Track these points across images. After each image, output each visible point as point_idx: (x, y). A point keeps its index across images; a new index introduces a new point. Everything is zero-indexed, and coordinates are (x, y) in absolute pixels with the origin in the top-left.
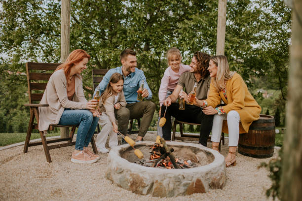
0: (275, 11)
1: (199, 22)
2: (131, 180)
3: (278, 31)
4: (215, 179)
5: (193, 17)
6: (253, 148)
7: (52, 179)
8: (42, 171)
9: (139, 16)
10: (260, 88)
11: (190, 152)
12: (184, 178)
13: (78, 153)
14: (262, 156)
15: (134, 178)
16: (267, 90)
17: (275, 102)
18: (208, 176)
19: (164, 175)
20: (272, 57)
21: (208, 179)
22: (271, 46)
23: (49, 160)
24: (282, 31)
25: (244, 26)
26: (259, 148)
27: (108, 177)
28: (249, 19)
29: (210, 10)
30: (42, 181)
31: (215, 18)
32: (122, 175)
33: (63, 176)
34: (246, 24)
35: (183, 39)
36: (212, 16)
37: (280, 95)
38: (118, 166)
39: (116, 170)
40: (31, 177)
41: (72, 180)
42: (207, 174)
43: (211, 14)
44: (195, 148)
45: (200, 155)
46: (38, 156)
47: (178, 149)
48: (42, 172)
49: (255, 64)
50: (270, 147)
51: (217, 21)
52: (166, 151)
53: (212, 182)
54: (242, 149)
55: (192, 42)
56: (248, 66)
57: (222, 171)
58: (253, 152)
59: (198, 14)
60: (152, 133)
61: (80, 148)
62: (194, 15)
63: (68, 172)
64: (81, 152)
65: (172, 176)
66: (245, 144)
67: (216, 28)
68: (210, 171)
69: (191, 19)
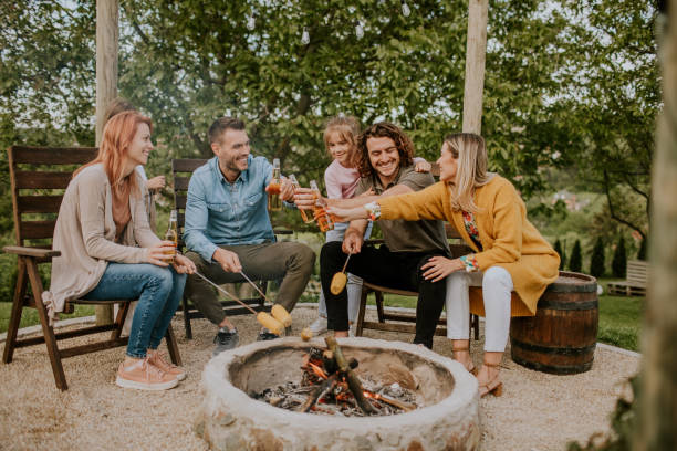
0: (596, 21)
1: (424, 47)
2: (253, 444)
3: (603, 66)
4: (454, 439)
5: (412, 33)
6: (546, 351)
7: (64, 435)
8: (43, 412)
9: (285, 31)
10: (562, 188)
11: (398, 364)
12: (380, 440)
13: (133, 364)
14: (564, 370)
15: (259, 441)
16: (576, 193)
17: (593, 220)
18: (439, 433)
19: (332, 434)
20: (590, 127)
21: (439, 439)
22: (587, 101)
23: (62, 384)
24: (612, 67)
25: (527, 55)
26: (560, 352)
27: (200, 431)
28: (537, 37)
29: (448, 17)
30: (38, 441)
31: (460, 37)
32: (232, 429)
33: (91, 427)
34: (530, 51)
35: (387, 85)
36: (454, 32)
37: (604, 206)
38: (223, 410)
39: (218, 418)
40: (13, 431)
41: (113, 439)
42: (435, 428)
43: (452, 28)
44: (411, 355)
45: (421, 373)
46: (37, 370)
47: (368, 355)
48: (41, 417)
49: (550, 140)
50: (585, 348)
51: (465, 44)
52: (339, 368)
53: (447, 447)
54: (520, 350)
55: (408, 91)
56: (535, 142)
57: (471, 418)
58: (545, 360)
59: (421, 28)
60: (313, 308)
61: (140, 352)
62: (412, 29)
63: (106, 416)
64: (140, 363)
65: (352, 436)
66: (527, 340)
67: (462, 61)
68: (444, 422)
69: (407, 39)
